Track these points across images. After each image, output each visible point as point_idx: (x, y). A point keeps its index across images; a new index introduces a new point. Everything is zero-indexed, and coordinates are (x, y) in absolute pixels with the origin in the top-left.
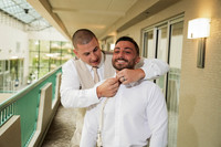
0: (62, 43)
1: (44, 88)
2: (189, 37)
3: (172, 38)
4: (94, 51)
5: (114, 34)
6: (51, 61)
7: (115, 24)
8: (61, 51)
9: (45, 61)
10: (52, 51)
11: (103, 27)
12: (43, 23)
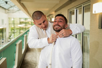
0: (26, 19)
1: (18, 43)
2: (94, 13)
3: (85, 14)
4: (44, 22)
5: (53, 13)
6: (21, 29)
7: (54, 7)
8: (26, 23)
9: (18, 29)
10: (21, 23)
11: (47, 9)
12: (15, 9)
